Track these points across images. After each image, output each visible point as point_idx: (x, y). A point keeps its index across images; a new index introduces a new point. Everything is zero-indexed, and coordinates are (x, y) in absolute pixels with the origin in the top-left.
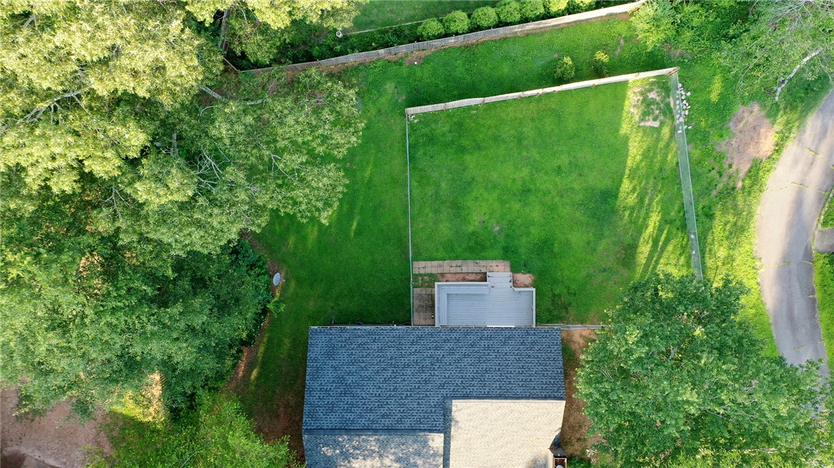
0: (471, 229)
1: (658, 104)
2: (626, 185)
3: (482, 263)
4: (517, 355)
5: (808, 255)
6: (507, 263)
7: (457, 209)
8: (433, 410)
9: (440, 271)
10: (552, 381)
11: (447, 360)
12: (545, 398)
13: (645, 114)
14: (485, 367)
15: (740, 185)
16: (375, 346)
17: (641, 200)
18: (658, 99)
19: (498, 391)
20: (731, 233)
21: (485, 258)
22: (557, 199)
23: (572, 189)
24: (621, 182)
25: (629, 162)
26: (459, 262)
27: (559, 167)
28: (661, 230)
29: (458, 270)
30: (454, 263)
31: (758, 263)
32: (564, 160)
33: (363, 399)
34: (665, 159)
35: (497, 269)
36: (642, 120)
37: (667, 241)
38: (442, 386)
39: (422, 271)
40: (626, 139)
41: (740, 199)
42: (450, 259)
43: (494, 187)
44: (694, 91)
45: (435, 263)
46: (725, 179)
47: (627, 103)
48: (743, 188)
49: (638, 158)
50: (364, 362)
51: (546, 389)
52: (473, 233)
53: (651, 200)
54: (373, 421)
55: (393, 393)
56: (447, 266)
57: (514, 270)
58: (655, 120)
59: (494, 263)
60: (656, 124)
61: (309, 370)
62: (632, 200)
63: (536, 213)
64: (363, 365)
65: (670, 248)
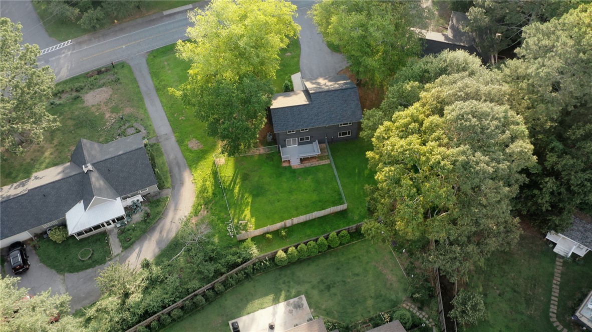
0: (310, 177)
1: (241, 229)
2: (250, 200)
3: (303, 167)
5: (173, 187)
6: (293, 168)
7: (318, 182)
9: (319, 162)
10: (275, 114)
11: (313, 116)
13: (246, 225)
14: (300, 115)
15: (203, 207)
17: (243, 196)
19: (294, 108)
20: (205, 189)
21: (303, 168)
22: (278, 191)
23: (272, 195)
24: (252, 201)
25: (249, 208)
26: (312, 166)
27: (278, 202)
28: (233, 187)
29: (312, 163)
30: (314, 165)
31: (193, 181)
32: (277, 204)
33: (339, 100)
34: (235, 211)
35: (296, 166)
36: (247, 223)
37: (230, 184)
39: (326, 160)
40: (252, 216)
41: (202, 201)
43: (304, 191)
44: (226, 235)
45: (322, 164)
46: (209, 207)
48: (201, 205)
49: (246, 210)
52: (309, 176)
53: (239, 196)
55: (330, 103)
56: (315, 163)
57: (290, 167)
58: (241, 223)
59: (298, 167)
62: (246, 195)
63: (285, 185)
65: (229, 182)
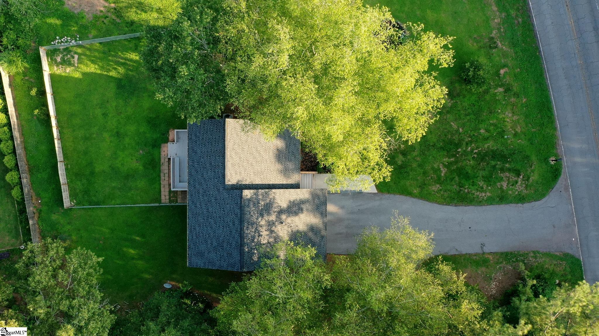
0: (141, 168)
1: (64, 56)
2: (113, 74)
3: (162, 161)
4: (202, 146)
6: (163, 145)
7: (129, 176)
8: (231, 196)
9: (167, 186)
10: (215, 126)
11: (205, 186)
12: (224, 130)
13: (70, 64)
14: (208, 165)
15: (113, 5)
16: (197, 229)
17: (123, 64)
18: (61, 56)
19: (221, 157)
20: (143, 10)
21: (160, 159)
22: (123, 116)
23: (116, 106)
24: (111, 77)
25: (99, 72)
26: (162, 175)
27: (103, 114)
29: (167, 175)
30: (162, 178)
32: (98, 112)
33: (225, 236)
34: (97, 51)
35: (166, 151)
36: (74, 66)
38: (218, 190)
39: (167, 197)
40: (84, 74)
41: (121, 5)
42: (160, 180)
43: (115, 153)
44: (56, 34)
45: (162, 189)
46: (109, 14)
47: (63, 74)
48: (115, 3)
49: (96, 66)
50: (206, 235)
51: (220, 130)
52: (144, 166)
53: (122, 58)
54: (236, 231)
55: (222, 219)
56: (164, 183)
57: (167, 141)
58: (73, 57)
59: (163, 154)
60: (76, 56)
61: (210, 267)
62: (121, 70)
63: (132, 128)
64: (207, 236)
